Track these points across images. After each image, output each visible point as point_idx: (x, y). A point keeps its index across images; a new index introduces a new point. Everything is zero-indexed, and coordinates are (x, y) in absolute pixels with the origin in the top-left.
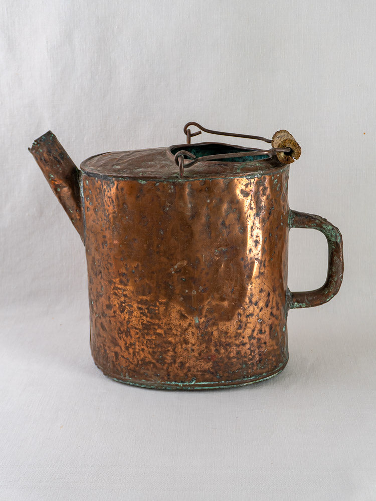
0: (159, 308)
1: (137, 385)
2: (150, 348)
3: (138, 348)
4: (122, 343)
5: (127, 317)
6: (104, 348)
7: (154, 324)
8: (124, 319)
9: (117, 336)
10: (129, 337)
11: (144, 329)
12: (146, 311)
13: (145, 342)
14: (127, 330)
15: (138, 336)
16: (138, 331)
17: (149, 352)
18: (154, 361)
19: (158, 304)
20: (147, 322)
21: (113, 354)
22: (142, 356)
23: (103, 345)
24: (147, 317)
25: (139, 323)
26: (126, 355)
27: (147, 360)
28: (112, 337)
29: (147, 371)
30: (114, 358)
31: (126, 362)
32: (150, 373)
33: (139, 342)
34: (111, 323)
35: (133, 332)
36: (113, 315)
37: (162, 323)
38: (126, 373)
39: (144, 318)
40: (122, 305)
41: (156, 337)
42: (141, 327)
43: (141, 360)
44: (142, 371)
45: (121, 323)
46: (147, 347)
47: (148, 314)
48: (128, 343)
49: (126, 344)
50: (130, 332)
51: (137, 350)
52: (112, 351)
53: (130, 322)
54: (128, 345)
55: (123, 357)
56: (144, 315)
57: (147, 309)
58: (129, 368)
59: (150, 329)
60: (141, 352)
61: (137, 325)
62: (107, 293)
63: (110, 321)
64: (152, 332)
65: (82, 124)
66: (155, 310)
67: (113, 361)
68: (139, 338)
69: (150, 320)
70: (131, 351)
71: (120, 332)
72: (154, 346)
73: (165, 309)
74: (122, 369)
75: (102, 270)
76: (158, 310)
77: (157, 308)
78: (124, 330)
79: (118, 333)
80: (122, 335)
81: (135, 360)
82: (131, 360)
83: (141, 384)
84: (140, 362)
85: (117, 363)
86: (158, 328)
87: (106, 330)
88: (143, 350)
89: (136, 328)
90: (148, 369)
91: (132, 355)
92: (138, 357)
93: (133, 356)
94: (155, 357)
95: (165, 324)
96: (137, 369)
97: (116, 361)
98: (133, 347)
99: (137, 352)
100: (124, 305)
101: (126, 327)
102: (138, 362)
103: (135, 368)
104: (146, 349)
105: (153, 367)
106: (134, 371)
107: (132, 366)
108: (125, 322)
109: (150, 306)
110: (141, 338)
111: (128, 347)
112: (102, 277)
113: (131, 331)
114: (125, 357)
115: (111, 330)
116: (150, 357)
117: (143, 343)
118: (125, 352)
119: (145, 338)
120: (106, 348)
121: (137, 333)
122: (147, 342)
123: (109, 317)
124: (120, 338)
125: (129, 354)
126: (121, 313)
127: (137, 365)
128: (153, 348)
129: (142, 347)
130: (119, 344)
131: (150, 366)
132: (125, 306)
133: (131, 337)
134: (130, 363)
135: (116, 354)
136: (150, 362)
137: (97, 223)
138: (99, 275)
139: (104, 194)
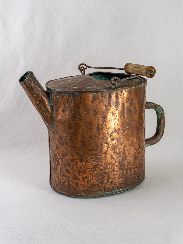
0: (101, 156)
1: (89, 197)
2: (96, 177)
3: (90, 178)
4: (81, 178)
5: (84, 164)
6: (68, 182)
7: (99, 165)
8: (82, 165)
9: (77, 174)
10: (85, 174)
11: (94, 168)
12: (95, 159)
13: (94, 175)
14: (84, 170)
15: (90, 172)
16: (90, 170)
17: (96, 179)
18: (98, 183)
19: (101, 154)
20: (95, 164)
21: (75, 184)
22: (92, 182)
23: (67, 180)
24: (95, 162)
25: (91, 165)
26: (83, 183)
27: (95, 183)
28: (74, 175)
29: (95, 189)
30: (76, 186)
31: (83, 187)
32: (96, 190)
33: (90, 175)
34: (74, 168)
35: (87, 171)
36: (76, 164)
37: (103, 164)
38: (82, 192)
39: (94, 162)
40: (81, 158)
41: (99, 171)
42: (92, 167)
43: (91, 184)
44: (91, 190)
45: (81, 167)
46: (95, 177)
48: (84, 176)
49: (83, 178)
50: (85, 171)
51: (89, 180)
52: (74, 183)
53: (86, 166)
54: (84, 178)
55: (81, 184)
56: (94, 161)
57: (95, 157)
58: (84, 189)
59: (97, 167)
60: (92, 180)
61: (90, 167)
62: (71, 153)
63: (73, 167)
64: (97, 169)
66: (99, 158)
67: (74, 188)
68: (91, 173)
69: (97, 163)
70: (86, 180)
71: (79, 172)
72: (98, 176)
73: (104, 156)
74: (80, 191)
75: (68, 142)
76: (101, 157)
78: (82, 171)
79: (78, 173)
80: (80, 173)
81: (88, 185)
82: (86, 185)
83: (91, 196)
84: (91, 185)
85: (77, 188)
86: (101, 166)
87: (70, 173)
88: (93, 179)
89: (89, 169)
90: (95, 188)
91: (86, 183)
92: (90, 183)
93: (87, 183)
94: (99, 181)
95: (104, 164)
96: (89, 189)
97: (77, 187)
98: (87, 178)
99: (90, 181)
100: (82, 158)
101: (83, 169)
102: (90, 185)
103: (87, 189)
104: (94, 178)
105: (97, 187)
106: (87, 190)
107: (86, 188)
108: (83, 166)
109: (97, 156)
110: (92, 173)
111: (84, 179)
112: (68, 145)
113: (86, 170)
114: (82, 184)
115: (74, 172)
116: (96, 181)
117: (93, 175)
118: (82, 182)
119: (94, 173)
120: (70, 182)
121: (90, 171)
122: (95, 174)
123: (73, 165)
124: (80, 175)
125: (85, 182)
126: (81, 162)
127: (88, 187)
128: (98, 177)
129: (92, 177)
130: (78, 178)
131: (96, 186)
132: (83, 158)
133: (86, 173)
134: (85, 187)
135: (77, 184)
136: (96, 184)
137: (65, 118)
138: (65, 144)
139: (72, 102)
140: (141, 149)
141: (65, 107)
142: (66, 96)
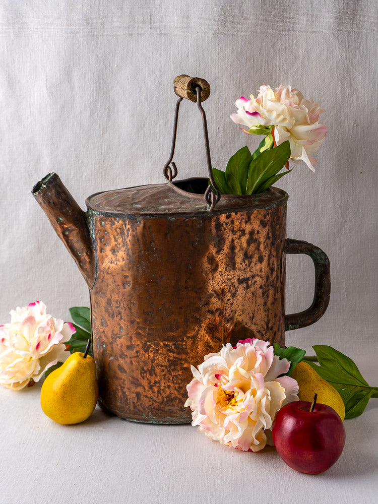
0: (186, 342)
1: (161, 422)
2: (177, 383)
3: (164, 385)
4: (145, 383)
5: (152, 356)
6: (122, 390)
7: (181, 359)
8: (149, 358)
9: (139, 376)
10: (154, 375)
11: (170, 365)
12: (173, 347)
13: (171, 378)
14: (152, 368)
15: (163, 373)
16: (164, 368)
17: (175, 388)
18: (180, 396)
19: (185, 339)
20: (174, 357)
21: (134, 395)
22: (168, 393)
23: (121, 387)
24: (174, 353)
25: (165, 360)
26: (150, 394)
27: (173, 396)
28: (133, 378)
29: (172, 408)
30: (136, 399)
31: (150, 401)
32: (175, 409)
33: (164, 379)
34: (132, 364)
35: (158, 370)
36: (136, 355)
37: (189, 358)
38: (149, 412)
39: (171, 354)
40: (146, 344)
41: (182, 372)
42: (167, 364)
43: (166, 398)
44: (167, 408)
45: (145, 362)
46: (174, 384)
47: (175, 350)
48: (153, 381)
49: (149, 383)
50: (154, 370)
51: (162, 388)
52: (133, 393)
53: (155, 360)
54: (152, 384)
55: (146, 396)
56: (171, 352)
57: (174, 345)
58: (152, 407)
59: (177, 364)
60: (167, 389)
61: (163, 362)
62: (128, 334)
63: (131, 362)
64: (179, 368)
65: (80, 161)
66: (182, 345)
67: (133, 403)
68: (165, 375)
69: (177, 356)
70: (155, 389)
71: (143, 371)
72: (180, 381)
73: (192, 343)
74: (144, 409)
75: (122, 311)
76: (186, 345)
77: (184, 343)
78: (148, 369)
79: (141, 373)
80: (145, 374)
81: (160, 398)
82: (155, 399)
83: (166, 422)
84: (165, 399)
85: (139, 403)
86: (186, 362)
87: (126, 372)
88: (169, 387)
89: (162, 366)
90: (173, 406)
91: (156, 393)
92: (163, 395)
93: (158, 394)
94: (181, 392)
95: (192, 358)
96: (162, 406)
97: (138, 402)
98: (158, 385)
99: (163, 390)
100: (148, 343)
101: (150, 366)
102: (163, 399)
103: (159, 406)
104: (172, 385)
105: (179, 403)
106: (158, 409)
107: (156, 405)
108: (150, 360)
109: (177, 342)
110: (168, 375)
111: (152, 386)
112: (121, 318)
113: (156, 369)
114: (149, 396)
115: (133, 371)
116: (176, 392)
117: (169, 379)
118: (148, 391)
119: (171, 375)
120: (125, 390)
121: (163, 371)
122: (173, 378)
123: (130, 358)
124: (143, 378)
125: (153, 392)
126: (145, 352)
127: (161, 403)
128: (179, 384)
129: (168, 384)
130: (141, 383)
131: (175, 402)
132: (150, 345)
133: (156, 375)
134: (153, 402)
135: (138, 394)
136: (176, 398)
137: (117, 264)
138: (117, 316)
139: (128, 234)
140: (271, 332)
141: (116, 243)
142: (118, 222)
